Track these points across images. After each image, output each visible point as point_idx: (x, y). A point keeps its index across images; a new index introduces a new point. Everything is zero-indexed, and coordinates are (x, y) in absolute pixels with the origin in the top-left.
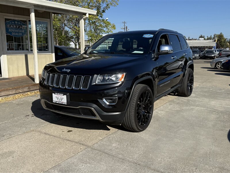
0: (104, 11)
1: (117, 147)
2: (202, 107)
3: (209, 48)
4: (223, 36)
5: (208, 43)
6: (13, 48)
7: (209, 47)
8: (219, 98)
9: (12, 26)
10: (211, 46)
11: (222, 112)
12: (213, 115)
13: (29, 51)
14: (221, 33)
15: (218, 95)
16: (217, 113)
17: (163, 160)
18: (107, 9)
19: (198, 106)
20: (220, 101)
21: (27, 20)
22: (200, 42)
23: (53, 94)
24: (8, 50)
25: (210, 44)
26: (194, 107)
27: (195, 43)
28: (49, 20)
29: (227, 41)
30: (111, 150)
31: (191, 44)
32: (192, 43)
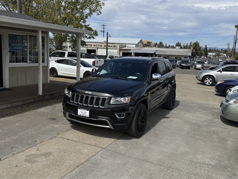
0: (86, 17)
1: (123, 149)
2: (179, 119)
3: (185, 58)
4: (199, 45)
5: (184, 52)
6: (14, 61)
7: (185, 56)
8: (192, 112)
9: (14, 41)
10: (187, 55)
11: (193, 124)
12: (187, 126)
13: (28, 63)
14: (197, 41)
15: (191, 109)
16: (190, 124)
17: (155, 157)
18: (90, 16)
19: (176, 118)
20: (193, 114)
21: (27, 35)
22: (177, 51)
23: (79, 109)
24: (10, 62)
25: (186, 53)
26: (173, 119)
27: (172, 51)
28: (46, 34)
29: (202, 49)
30: (120, 150)
31: (168, 52)
32: (170, 51)
